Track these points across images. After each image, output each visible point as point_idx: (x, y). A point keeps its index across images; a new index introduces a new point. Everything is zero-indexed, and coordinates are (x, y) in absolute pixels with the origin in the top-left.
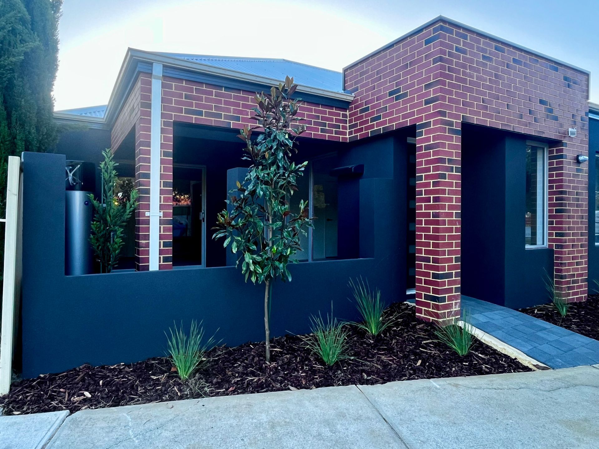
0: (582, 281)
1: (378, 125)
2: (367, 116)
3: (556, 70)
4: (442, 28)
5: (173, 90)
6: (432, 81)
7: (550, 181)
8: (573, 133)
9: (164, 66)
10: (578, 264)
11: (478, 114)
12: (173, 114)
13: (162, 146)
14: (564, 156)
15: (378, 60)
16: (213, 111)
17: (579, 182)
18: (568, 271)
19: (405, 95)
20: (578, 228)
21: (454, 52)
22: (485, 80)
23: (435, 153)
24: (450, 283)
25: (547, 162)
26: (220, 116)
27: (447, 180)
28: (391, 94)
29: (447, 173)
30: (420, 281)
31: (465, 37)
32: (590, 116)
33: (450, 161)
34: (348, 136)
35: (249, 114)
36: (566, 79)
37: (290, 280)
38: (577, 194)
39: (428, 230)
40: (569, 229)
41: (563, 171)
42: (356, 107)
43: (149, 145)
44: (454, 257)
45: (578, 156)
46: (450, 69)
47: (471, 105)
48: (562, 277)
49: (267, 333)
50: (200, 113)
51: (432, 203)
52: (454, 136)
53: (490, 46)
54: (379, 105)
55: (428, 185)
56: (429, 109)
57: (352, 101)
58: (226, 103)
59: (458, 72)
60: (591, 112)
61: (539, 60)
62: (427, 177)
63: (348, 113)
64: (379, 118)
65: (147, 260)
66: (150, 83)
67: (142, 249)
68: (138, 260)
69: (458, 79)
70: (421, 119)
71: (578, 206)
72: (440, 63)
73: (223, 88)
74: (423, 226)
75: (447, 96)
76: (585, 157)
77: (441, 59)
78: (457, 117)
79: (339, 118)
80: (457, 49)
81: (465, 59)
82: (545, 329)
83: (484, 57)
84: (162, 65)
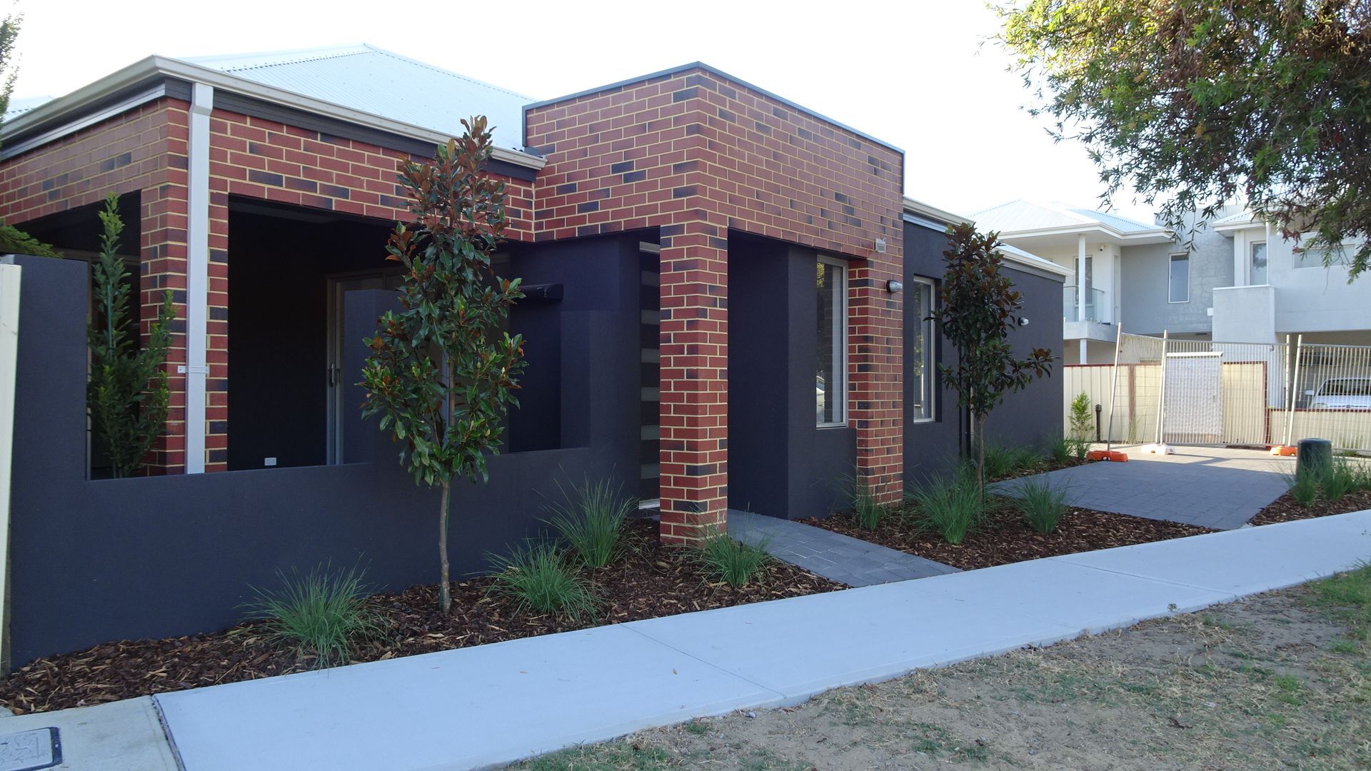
0: (896, 478)
1: (592, 218)
2: (570, 200)
3: (858, 146)
4: (699, 80)
5: (229, 135)
6: (685, 161)
7: (851, 321)
8: (881, 248)
9: (216, 91)
10: (889, 451)
11: (749, 215)
12: (229, 179)
13: (212, 240)
14: (869, 282)
15: (593, 106)
16: (302, 178)
17: (890, 323)
18: (876, 462)
19: (641, 175)
20: (890, 396)
21: (718, 118)
22: (760, 162)
23: (690, 277)
24: (713, 481)
25: (846, 289)
26: (312, 187)
27: (708, 319)
28: (616, 168)
29: (708, 308)
30: (667, 481)
31: (732, 95)
32: (905, 219)
33: (713, 289)
34: (533, 232)
35: (365, 185)
36: (871, 160)
37: (486, 478)
38: (888, 341)
39: (680, 398)
40: (877, 396)
41: (868, 304)
42: (549, 182)
43: (184, 237)
44: (718, 439)
45: (888, 282)
46: (712, 145)
47: (741, 201)
48: (867, 472)
49: (446, 566)
50: (277, 181)
51: (685, 355)
52: (718, 250)
53: (767, 108)
54: (595, 184)
55: (680, 325)
56: (680, 204)
57: (542, 169)
58: (324, 163)
59: (722, 149)
60: (906, 211)
61: (835, 131)
62: (678, 314)
63: (533, 189)
64: (594, 206)
65: (183, 457)
66: (185, 120)
67: (171, 436)
68: (164, 458)
69: (723, 161)
70: (668, 218)
71: (888, 360)
72: (697, 135)
73: (319, 136)
74: (672, 391)
75: (708, 187)
76: (898, 284)
77: (698, 129)
78: (721, 220)
79: (518, 197)
80: (722, 114)
81: (732, 129)
82: (844, 544)
83: (759, 127)
84: (212, 89)
